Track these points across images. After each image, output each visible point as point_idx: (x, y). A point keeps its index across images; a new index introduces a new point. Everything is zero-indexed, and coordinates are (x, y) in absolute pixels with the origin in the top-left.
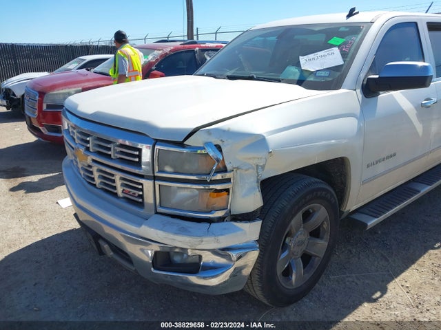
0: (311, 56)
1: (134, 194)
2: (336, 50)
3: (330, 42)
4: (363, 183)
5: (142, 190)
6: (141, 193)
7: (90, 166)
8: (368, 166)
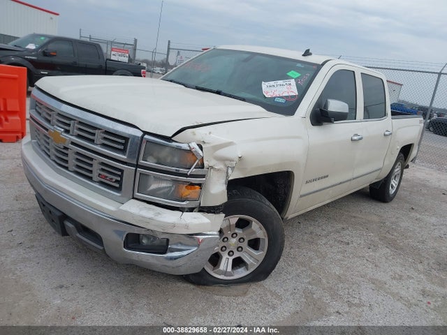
0: (272, 83)
1: (112, 179)
2: (293, 82)
3: (288, 74)
4: (301, 196)
5: (121, 176)
6: (119, 179)
7: (66, 148)
8: (307, 182)
